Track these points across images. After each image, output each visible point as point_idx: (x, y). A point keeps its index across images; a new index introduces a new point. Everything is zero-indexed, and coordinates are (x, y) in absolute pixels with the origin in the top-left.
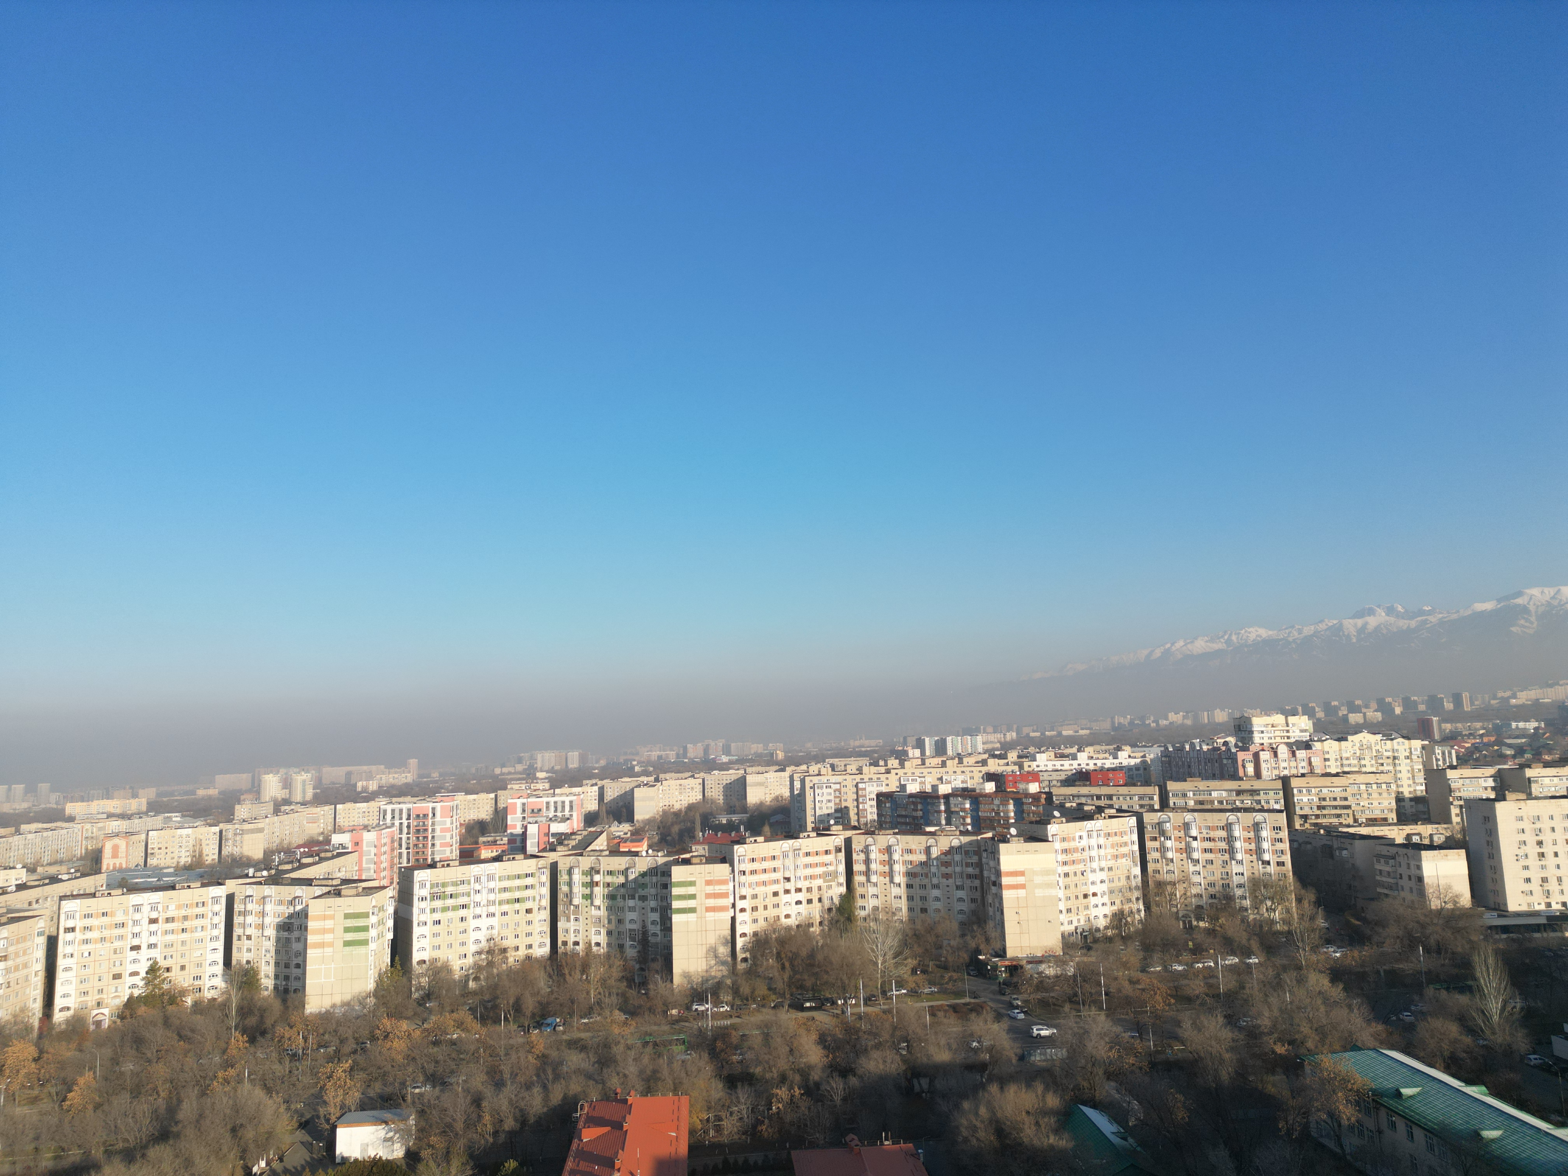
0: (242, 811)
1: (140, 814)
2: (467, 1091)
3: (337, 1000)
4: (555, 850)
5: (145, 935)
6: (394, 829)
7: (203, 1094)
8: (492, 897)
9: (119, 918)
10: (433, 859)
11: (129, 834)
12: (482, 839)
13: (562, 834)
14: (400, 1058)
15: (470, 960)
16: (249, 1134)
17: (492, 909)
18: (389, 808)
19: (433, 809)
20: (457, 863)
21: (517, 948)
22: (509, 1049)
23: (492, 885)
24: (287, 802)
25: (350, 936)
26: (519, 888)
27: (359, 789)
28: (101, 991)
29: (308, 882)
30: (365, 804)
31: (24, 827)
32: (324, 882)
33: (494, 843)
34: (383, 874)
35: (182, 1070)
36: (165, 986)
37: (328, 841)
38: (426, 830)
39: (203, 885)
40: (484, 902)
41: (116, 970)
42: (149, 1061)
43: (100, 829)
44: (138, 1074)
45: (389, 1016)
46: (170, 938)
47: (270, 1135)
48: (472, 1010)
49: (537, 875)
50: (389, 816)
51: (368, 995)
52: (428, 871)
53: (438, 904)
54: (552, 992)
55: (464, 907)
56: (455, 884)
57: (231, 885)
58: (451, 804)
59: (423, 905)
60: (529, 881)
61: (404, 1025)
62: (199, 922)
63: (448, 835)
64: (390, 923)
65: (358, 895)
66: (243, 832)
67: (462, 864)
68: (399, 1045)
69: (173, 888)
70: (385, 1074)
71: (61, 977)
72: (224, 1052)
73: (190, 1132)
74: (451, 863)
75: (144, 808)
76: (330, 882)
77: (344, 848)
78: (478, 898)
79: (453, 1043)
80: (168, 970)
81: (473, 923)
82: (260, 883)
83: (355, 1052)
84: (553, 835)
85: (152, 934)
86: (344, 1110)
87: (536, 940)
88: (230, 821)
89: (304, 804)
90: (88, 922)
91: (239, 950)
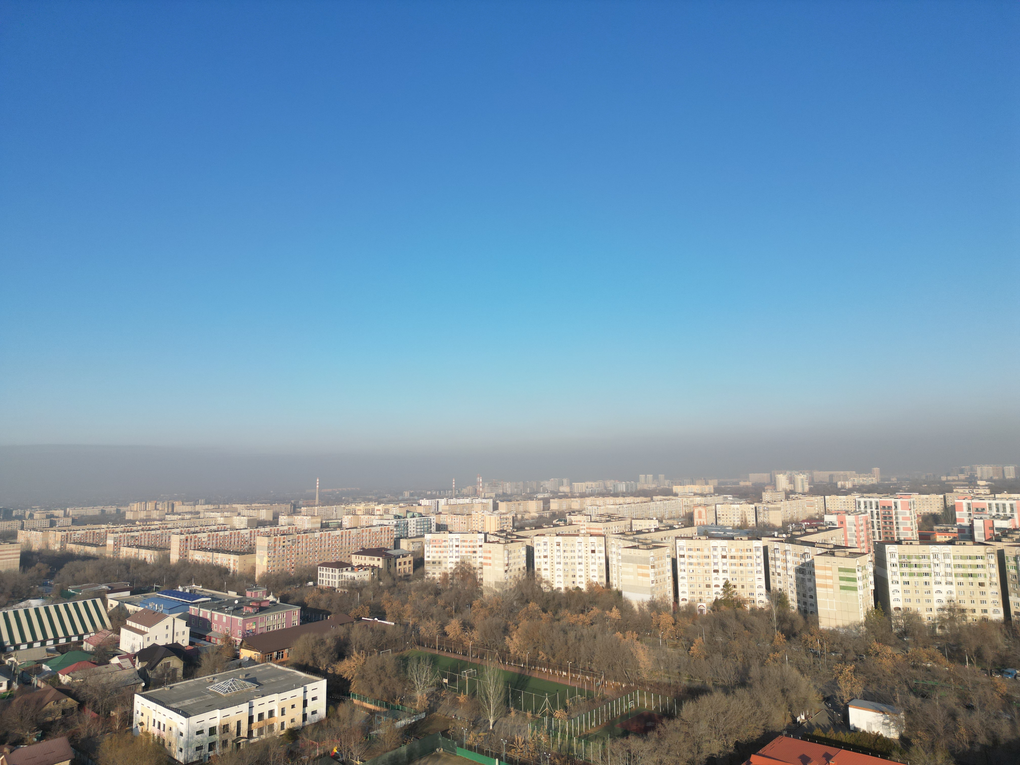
0: (766, 496)
1: (711, 494)
2: (944, 706)
3: (840, 623)
4: (1000, 541)
5: (720, 564)
6: (867, 515)
7: (762, 664)
8: (949, 570)
9: (706, 553)
10: (898, 538)
11: (706, 505)
12: (936, 528)
13: (1006, 529)
14: (888, 672)
15: (935, 614)
16: (793, 696)
17: (950, 579)
18: (862, 500)
19: (895, 503)
20: (918, 543)
21: (974, 611)
22: (976, 685)
23: (948, 561)
24: (793, 492)
25: (844, 583)
26: (971, 566)
27: (839, 486)
28: (701, 593)
29: (812, 544)
30: (844, 497)
31: (654, 497)
32: (822, 546)
33: (947, 531)
34: (862, 545)
35: (749, 647)
36: (734, 596)
37: (822, 519)
38: (891, 517)
39: (749, 539)
40: (942, 573)
41: (708, 582)
42: (730, 638)
43: (691, 501)
44: (725, 644)
45: (878, 641)
46: (734, 568)
47: (805, 700)
48: (941, 649)
49: (986, 558)
50: (862, 506)
51: (861, 625)
52: (896, 546)
53: (906, 570)
54: (1009, 649)
55: (926, 574)
56: (918, 557)
57: (765, 541)
58: (909, 500)
59: (894, 569)
60: (979, 562)
61: (889, 650)
62: (749, 561)
63: (909, 522)
64: (872, 579)
65: (846, 557)
66: (768, 509)
67: (921, 544)
68: (887, 663)
69: (733, 539)
70: (879, 680)
71: (680, 582)
72: (772, 642)
73: (757, 685)
74: (914, 542)
75: (712, 491)
76: (826, 546)
77: (833, 525)
78: (937, 569)
79: (928, 670)
80: (735, 586)
81: (936, 588)
82: (782, 541)
83: (856, 660)
84: (997, 529)
85: (724, 564)
86: (853, 697)
87: (990, 607)
88: (760, 501)
89: (804, 494)
90: (691, 553)
91: (774, 581)
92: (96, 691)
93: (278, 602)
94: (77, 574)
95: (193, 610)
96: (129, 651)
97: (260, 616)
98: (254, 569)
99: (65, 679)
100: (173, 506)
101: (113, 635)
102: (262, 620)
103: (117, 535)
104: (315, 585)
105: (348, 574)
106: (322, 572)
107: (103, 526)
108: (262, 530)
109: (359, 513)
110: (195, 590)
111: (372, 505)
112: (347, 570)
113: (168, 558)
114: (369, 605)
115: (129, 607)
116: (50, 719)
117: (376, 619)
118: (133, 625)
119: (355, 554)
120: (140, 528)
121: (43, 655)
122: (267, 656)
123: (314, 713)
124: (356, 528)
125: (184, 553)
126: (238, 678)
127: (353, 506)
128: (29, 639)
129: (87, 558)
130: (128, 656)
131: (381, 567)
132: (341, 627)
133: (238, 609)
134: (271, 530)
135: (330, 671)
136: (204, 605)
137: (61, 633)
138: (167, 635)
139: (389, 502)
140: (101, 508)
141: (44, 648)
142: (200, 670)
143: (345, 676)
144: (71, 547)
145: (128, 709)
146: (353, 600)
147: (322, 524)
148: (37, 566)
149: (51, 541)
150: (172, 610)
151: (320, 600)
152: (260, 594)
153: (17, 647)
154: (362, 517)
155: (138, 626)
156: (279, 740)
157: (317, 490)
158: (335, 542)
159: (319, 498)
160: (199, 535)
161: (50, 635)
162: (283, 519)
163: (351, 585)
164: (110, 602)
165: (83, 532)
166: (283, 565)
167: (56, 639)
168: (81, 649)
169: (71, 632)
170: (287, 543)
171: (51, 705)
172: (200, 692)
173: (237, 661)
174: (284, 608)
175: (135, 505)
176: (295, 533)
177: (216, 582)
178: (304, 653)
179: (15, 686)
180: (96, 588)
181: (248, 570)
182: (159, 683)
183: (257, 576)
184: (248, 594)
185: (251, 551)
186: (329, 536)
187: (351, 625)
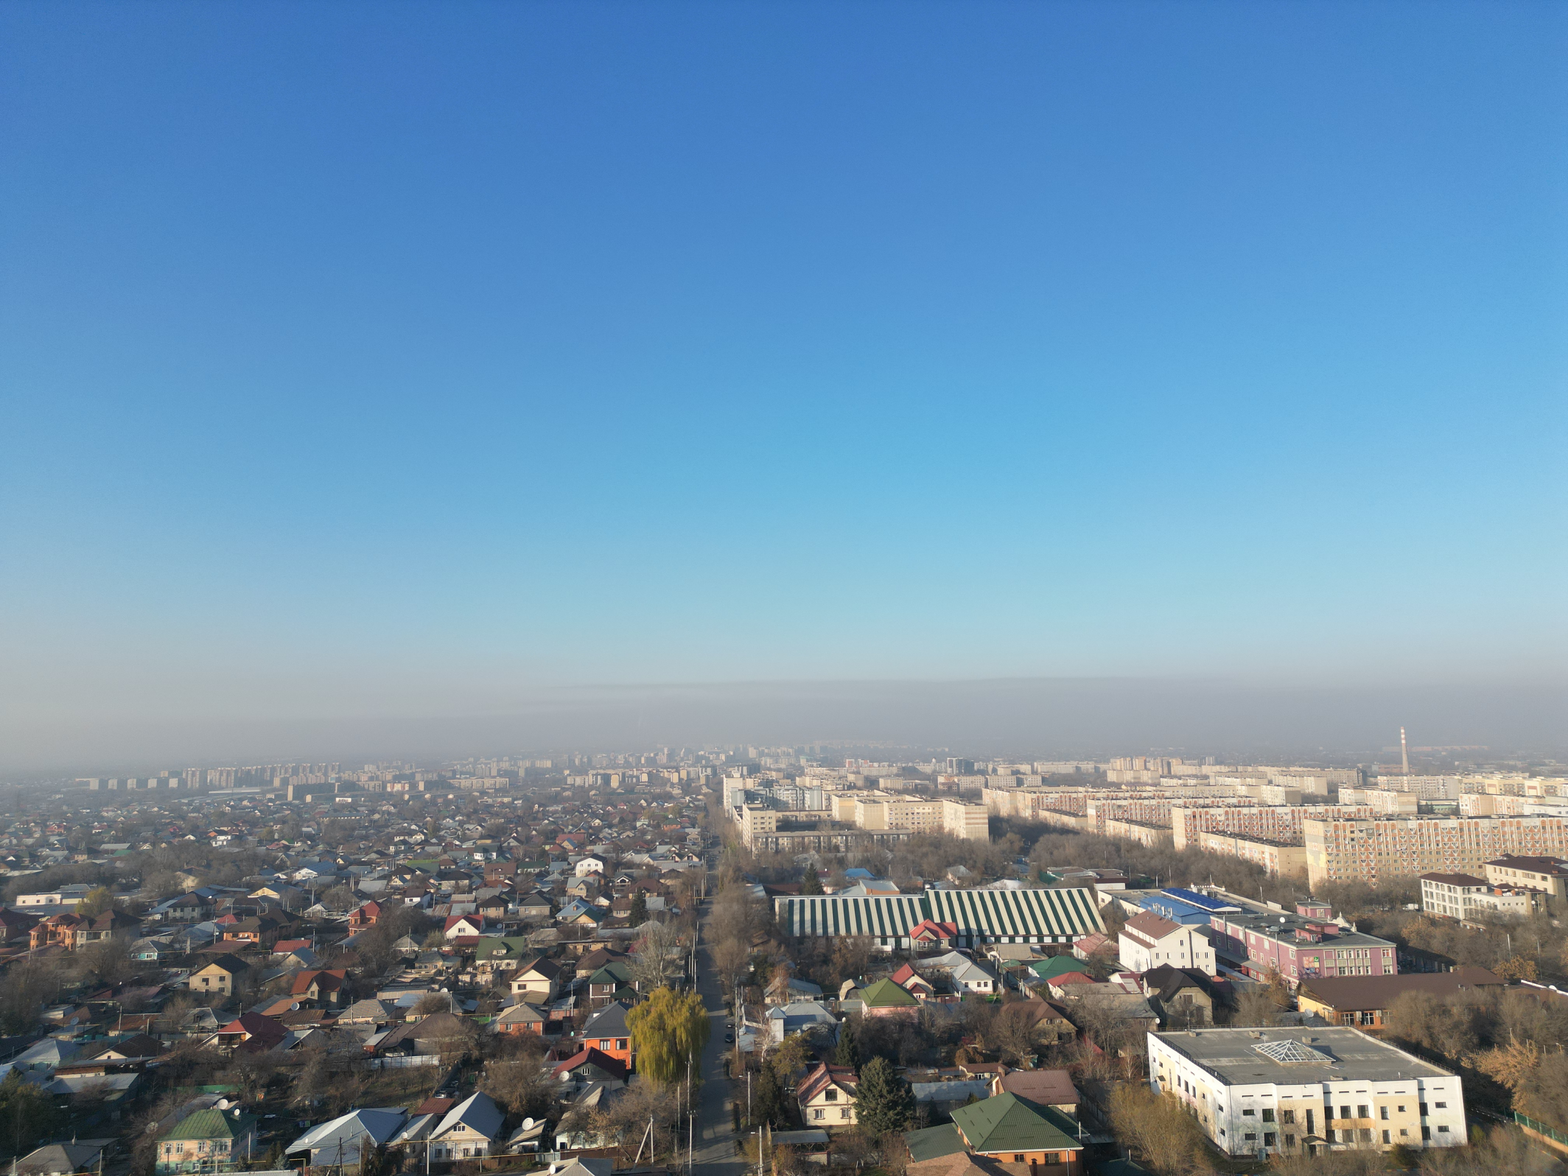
92: (1096, 1017)
93: (1354, 929)
94: (1056, 852)
95: (1217, 923)
96: (1134, 969)
97: (1325, 948)
98: (1304, 871)
99: (1057, 992)
100: (1169, 764)
101: (1108, 942)
102: (1329, 956)
103: (1099, 803)
104: (1420, 910)
105: (1482, 899)
106: (1428, 889)
107: (1081, 789)
108: (1311, 809)
109: (1491, 790)
110: (1216, 893)
111: (1517, 779)
112: (1478, 890)
113: (1169, 841)
114: (1533, 958)
115: (1126, 906)
116: (1045, 1042)
117: (1552, 987)
118: (1135, 932)
119: (1492, 863)
120: (1127, 795)
121: (1028, 956)
122: (1345, 1015)
123: (1443, 1129)
124: (1489, 817)
125: (1192, 834)
126: (1300, 1041)
127: (1478, 778)
128: (1010, 932)
129: (1065, 831)
130: (1132, 975)
131: (1551, 891)
132: (1480, 990)
133: (1286, 931)
134: (1326, 810)
135: (1465, 1063)
136: (1230, 917)
137: (1045, 931)
138: (1183, 955)
139: (1555, 773)
140: (1075, 763)
141: (1027, 946)
142: (1237, 1017)
143: (1498, 1078)
144: (1044, 814)
145: (1141, 1053)
146: (1498, 945)
147: (1419, 807)
148: (1008, 835)
149: (1020, 806)
150: (1186, 918)
151: (1431, 937)
152: (1321, 912)
153: (998, 939)
154: (1499, 798)
155: (1141, 935)
156: (1382, 1159)
157: (1404, 748)
158: (1449, 839)
159: (1410, 762)
160: (1212, 811)
161: (1033, 931)
162: (1346, 794)
163: (1490, 917)
164: (1101, 895)
165: (1057, 796)
166: (1355, 870)
167: (1040, 937)
168: (1071, 955)
169: (1057, 931)
170: (1357, 835)
171: (1043, 1024)
172: (1240, 1050)
173: (1295, 1014)
174: (1366, 942)
175: (1118, 761)
176: (1371, 819)
177: (1247, 885)
178: (1411, 1024)
179: (1002, 989)
180: (1081, 874)
181: (1295, 872)
182: (1180, 1025)
183: (1311, 882)
184: (1301, 910)
185: (1297, 842)
186: (1436, 829)
187: (1498, 990)
